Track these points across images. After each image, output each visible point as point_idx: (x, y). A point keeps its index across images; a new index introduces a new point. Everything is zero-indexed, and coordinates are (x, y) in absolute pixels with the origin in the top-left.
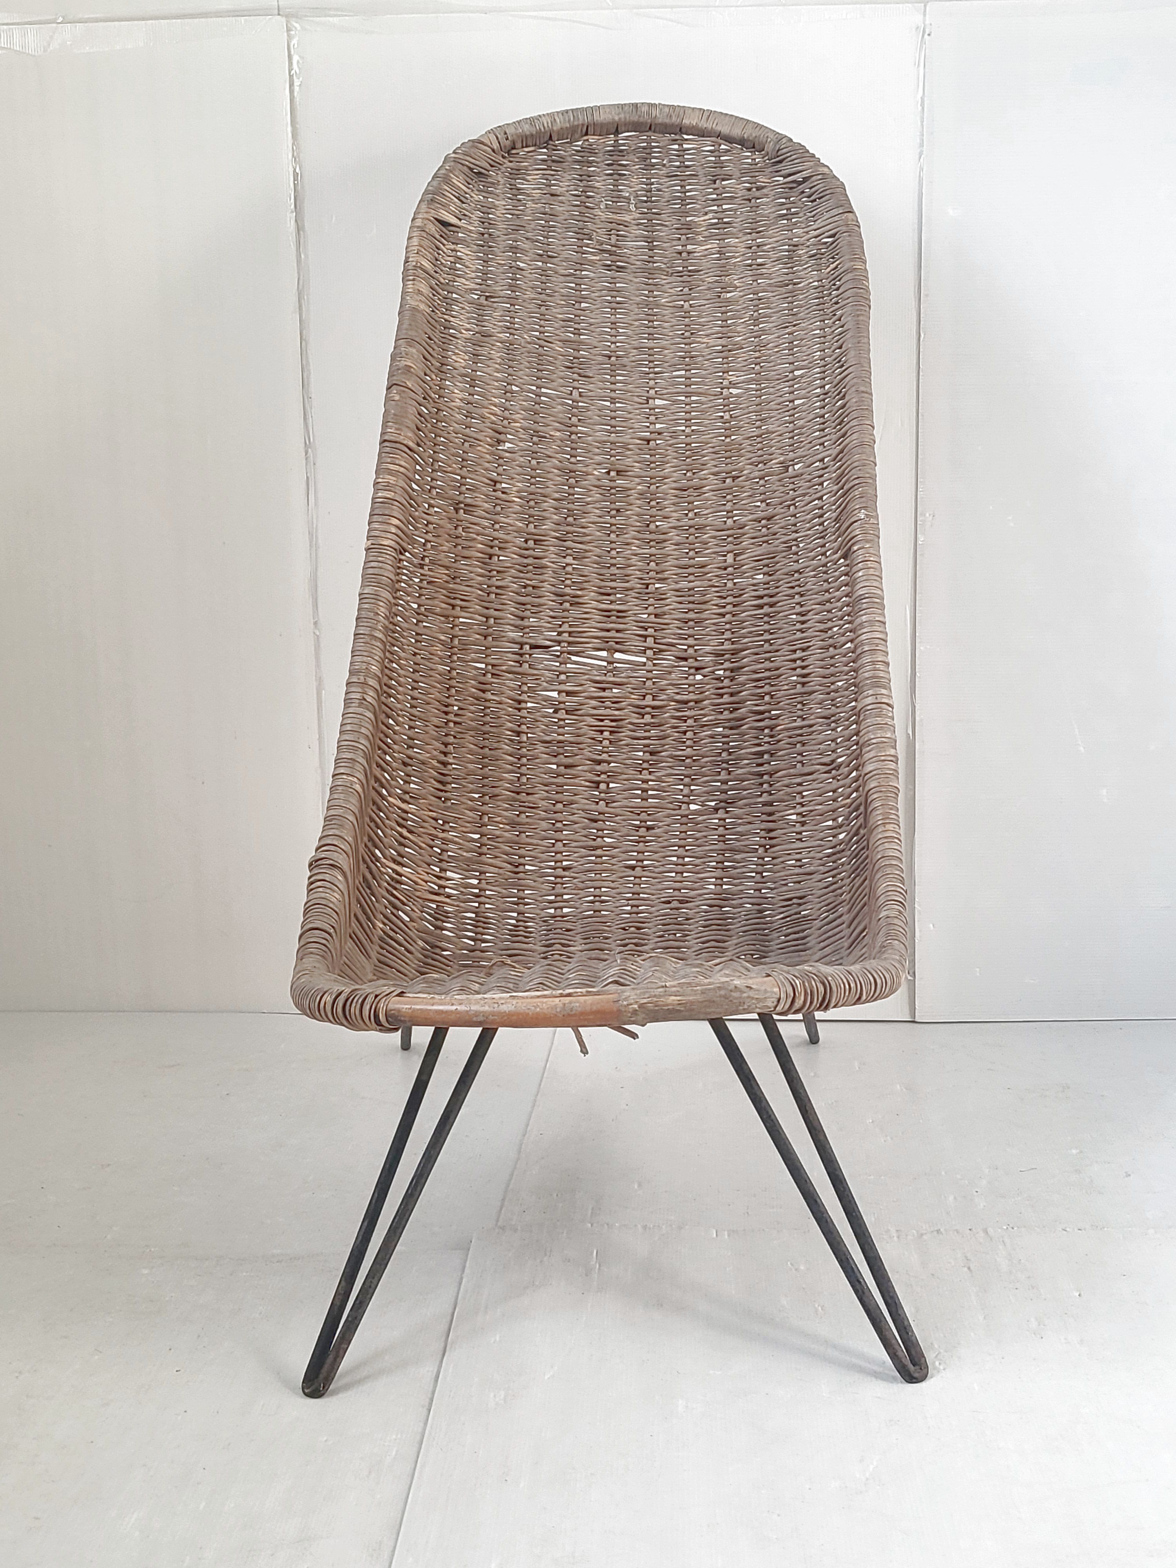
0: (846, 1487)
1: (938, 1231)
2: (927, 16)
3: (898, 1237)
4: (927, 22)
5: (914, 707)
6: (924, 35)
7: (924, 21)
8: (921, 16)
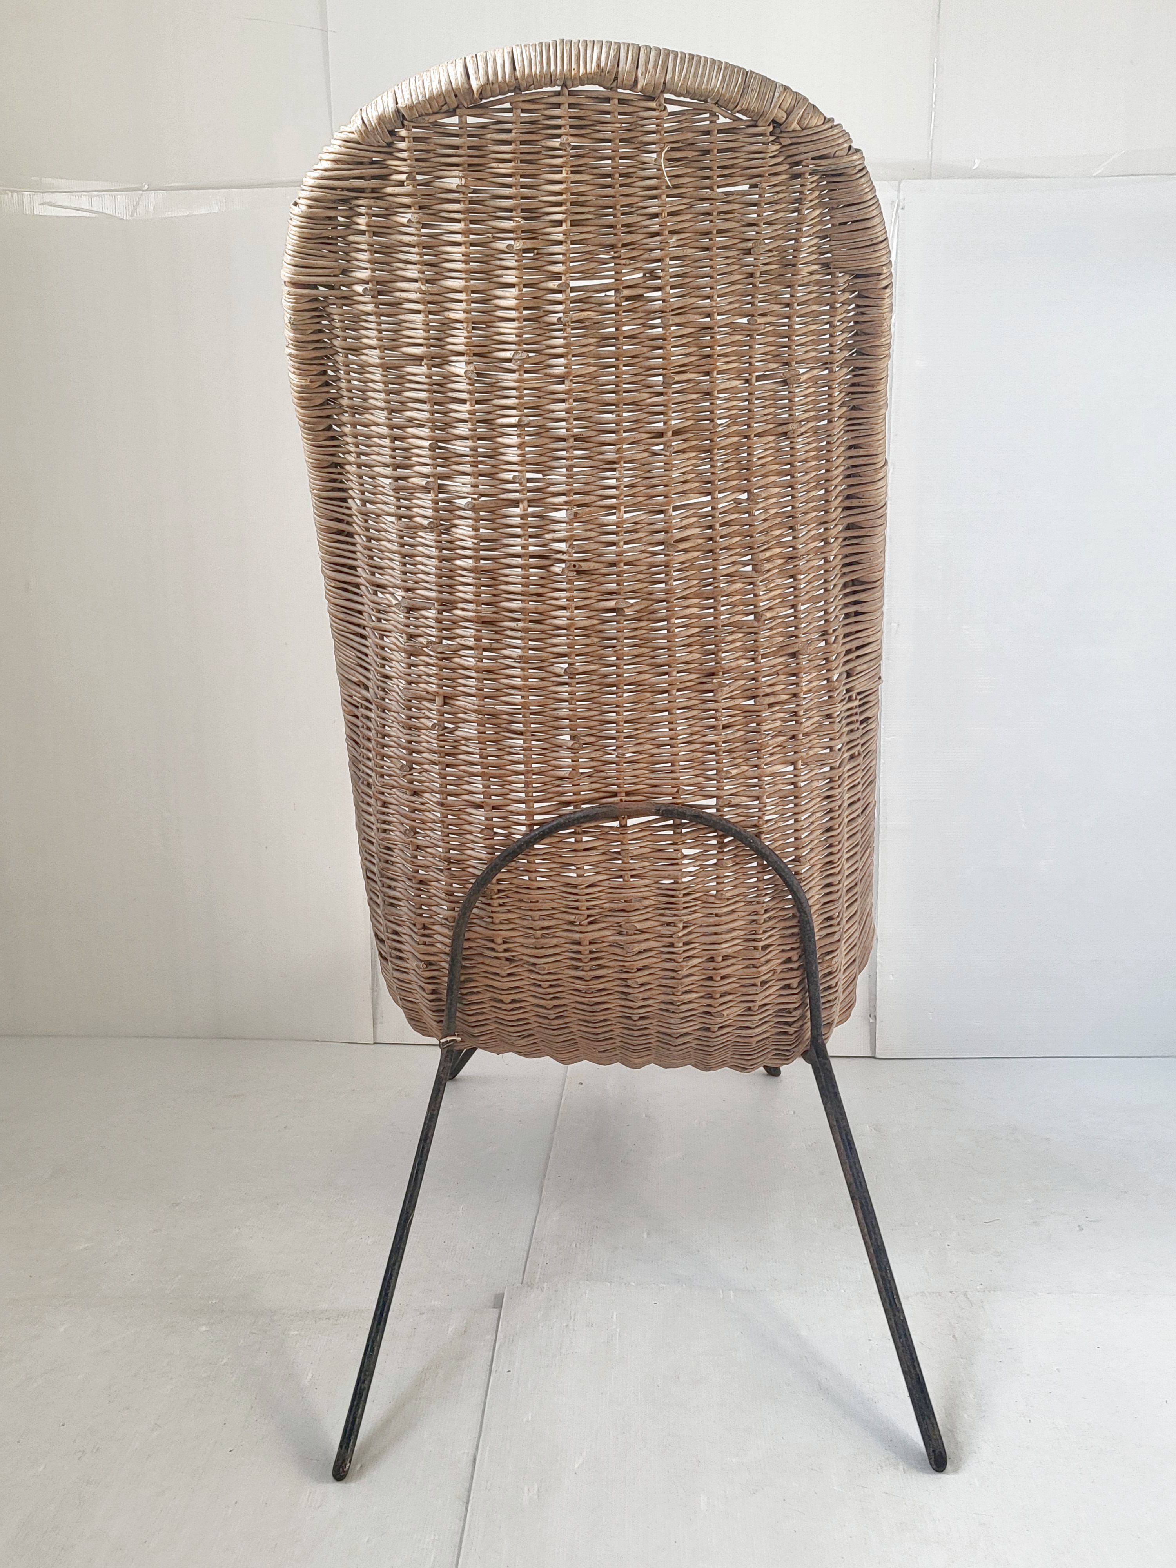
2: (901, 193)
4: (901, 198)
6: (897, 209)
7: (898, 197)
8: (896, 193)
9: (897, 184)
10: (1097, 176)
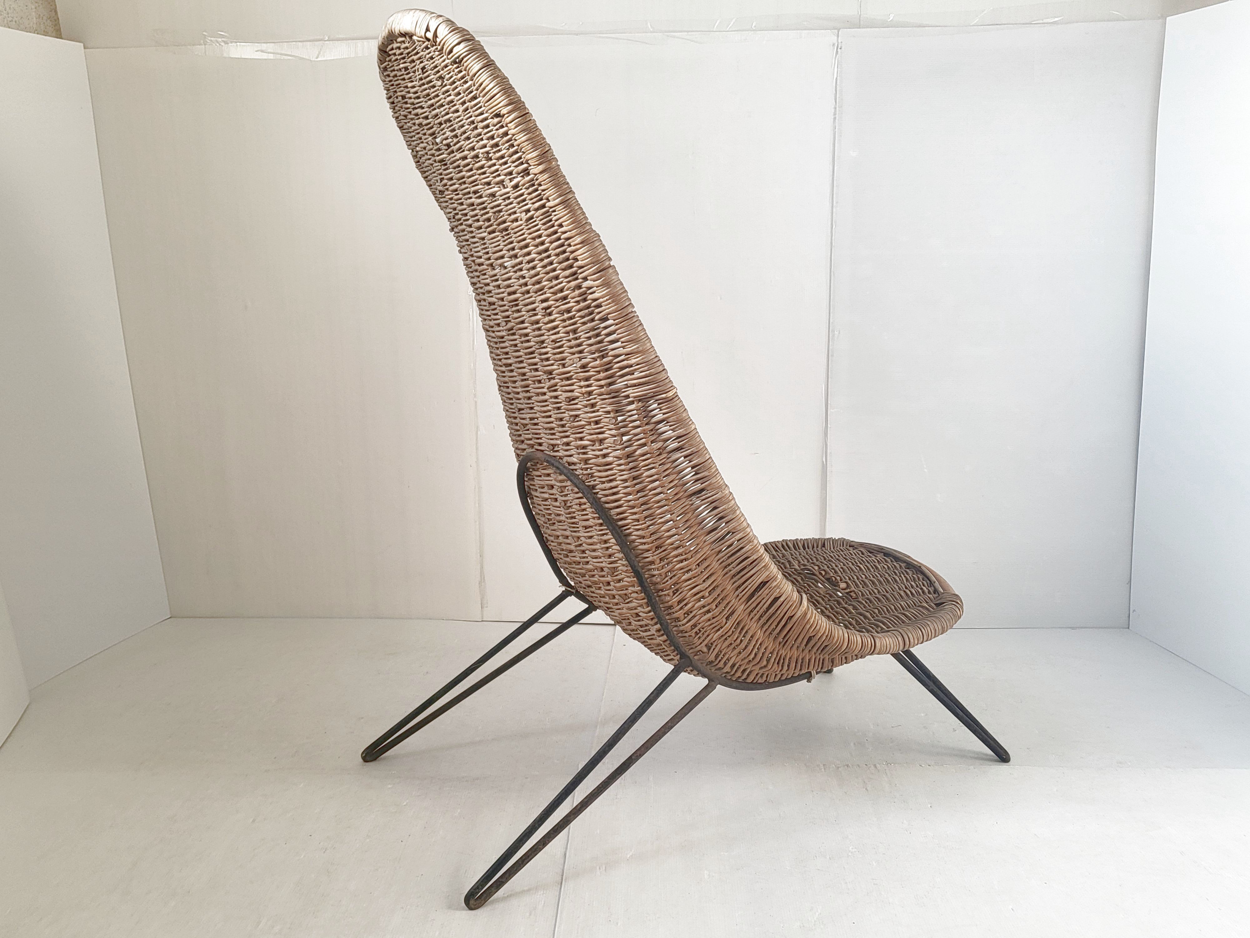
0: (803, 926)
1: (848, 766)
2: (839, 38)
3: (825, 769)
4: (840, 41)
5: (826, 445)
6: (837, 49)
7: (838, 40)
8: (836, 38)
9: (837, 32)
10: (973, 26)
